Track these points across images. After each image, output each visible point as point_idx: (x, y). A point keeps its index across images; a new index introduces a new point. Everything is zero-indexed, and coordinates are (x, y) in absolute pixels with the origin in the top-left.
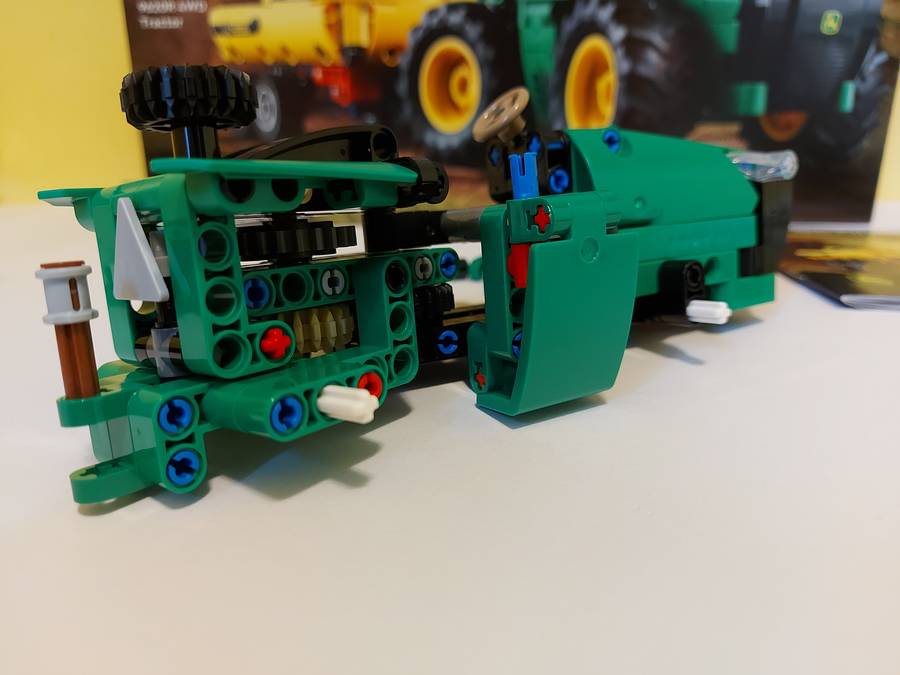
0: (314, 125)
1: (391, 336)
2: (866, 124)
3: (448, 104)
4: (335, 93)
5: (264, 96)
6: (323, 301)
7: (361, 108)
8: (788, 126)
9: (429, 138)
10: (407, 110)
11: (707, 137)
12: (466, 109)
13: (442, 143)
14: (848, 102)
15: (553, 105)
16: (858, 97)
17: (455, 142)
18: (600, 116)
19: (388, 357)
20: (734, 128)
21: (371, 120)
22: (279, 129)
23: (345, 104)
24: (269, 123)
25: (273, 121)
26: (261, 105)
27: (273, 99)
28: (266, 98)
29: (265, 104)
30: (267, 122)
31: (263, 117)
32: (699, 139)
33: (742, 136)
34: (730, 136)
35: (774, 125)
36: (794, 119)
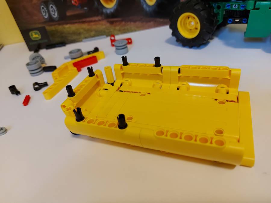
0: (69, 13)
4: (73, 2)
10: (96, 3)
13: (108, 12)
21: (86, 8)
22: (58, 16)
23: (77, 5)
24: (55, 15)
25: (56, 14)
26: (51, 10)
27: (54, 7)
28: (52, 7)
29: (52, 9)
30: (54, 15)
31: (52, 13)
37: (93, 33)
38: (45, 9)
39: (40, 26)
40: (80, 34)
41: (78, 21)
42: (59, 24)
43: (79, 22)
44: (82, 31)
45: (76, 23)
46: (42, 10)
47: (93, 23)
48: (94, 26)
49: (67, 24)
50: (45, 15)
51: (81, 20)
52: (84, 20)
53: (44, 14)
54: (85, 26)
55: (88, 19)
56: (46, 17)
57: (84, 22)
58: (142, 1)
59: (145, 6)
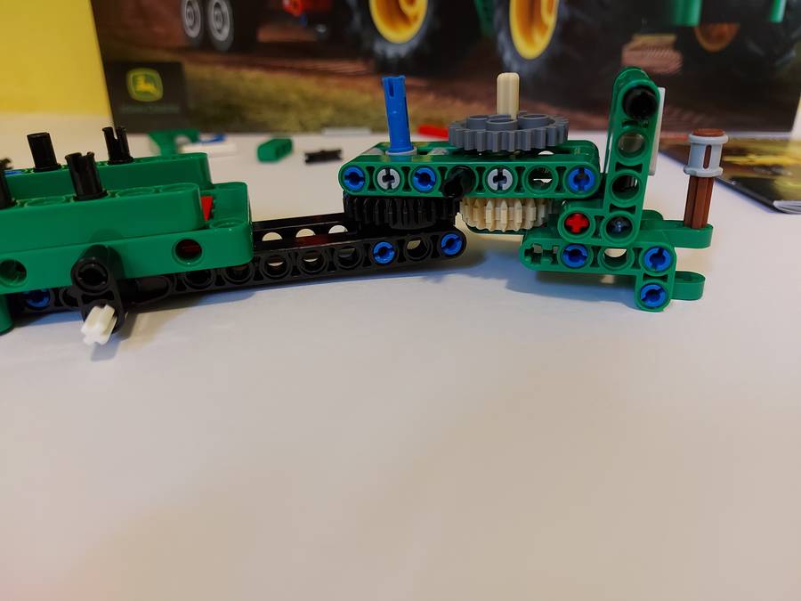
0: (266, 35)
2: (795, 35)
3: (397, 14)
7: (312, 19)
8: (721, 37)
9: (378, 47)
10: (357, 19)
11: (644, 47)
12: (414, 18)
13: (391, 52)
14: (779, 15)
15: (498, 14)
16: (788, 7)
17: (403, 51)
18: (543, 27)
20: (670, 38)
21: (321, 29)
22: (232, 39)
23: (296, 12)
24: (223, 32)
25: (226, 31)
26: (213, 12)
27: (225, 8)
28: (218, 6)
29: (216, 13)
30: (220, 31)
31: (215, 25)
32: (637, 49)
33: (676, 46)
34: (666, 47)
35: (708, 37)
36: (728, 30)
37: (327, 113)
38: (196, 6)
39: (167, 57)
40: (285, 107)
41: (288, 63)
42: (228, 64)
43: (291, 70)
44: (294, 97)
45: (282, 68)
46: (186, 10)
47: (332, 81)
48: (335, 91)
49: (252, 66)
50: (192, 28)
51: (298, 64)
52: (309, 64)
53: (188, 22)
54: (308, 85)
55: (321, 65)
56: (194, 33)
57: (304, 72)
58: (502, 37)
59: (507, 57)
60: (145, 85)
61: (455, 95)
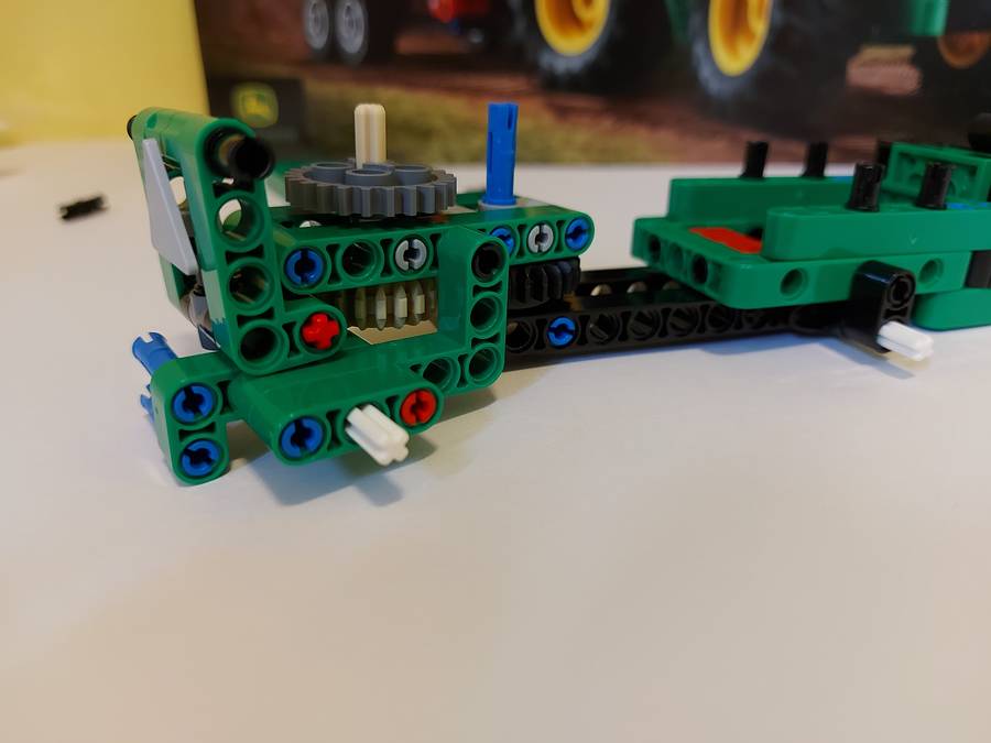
0: (408, 44)
1: (471, 332)
3: (569, 18)
4: (434, 4)
5: (349, 8)
6: (395, 277)
7: (464, 24)
8: (970, 50)
9: (545, 60)
10: (520, 26)
11: (875, 62)
12: (590, 25)
13: (561, 67)
15: (695, 20)
17: (576, 65)
18: (750, 35)
19: (462, 359)
20: (906, 51)
21: (476, 38)
22: (366, 49)
23: (445, 18)
24: (353, 40)
25: (359, 40)
26: (343, 18)
27: (359, 12)
28: (349, 10)
29: (348, 19)
30: (350, 39)
31: (345, 33)
32: (865, 64)
33: (914, 61)
34: (901, 61)
35: (952, 48)
36: (978, 40)
38: (323, 10)
39: (284, 72)
40: (427, 133)
42: (359, 80)
43: (436, 88)
44: (439, 122)
45: (426, 86)
46: (310, 15)
49: (390, 82)
50: (316, 36)
51: (446, 81)
52: (460, 80)
53: (313, 29)
54: (457, 107)
55: (475, 81)
56: (318, 40)
57: (454, 90)
58: (698, 49)
59: (705, 72)
60: (255, 107)
61: (639, 118)
